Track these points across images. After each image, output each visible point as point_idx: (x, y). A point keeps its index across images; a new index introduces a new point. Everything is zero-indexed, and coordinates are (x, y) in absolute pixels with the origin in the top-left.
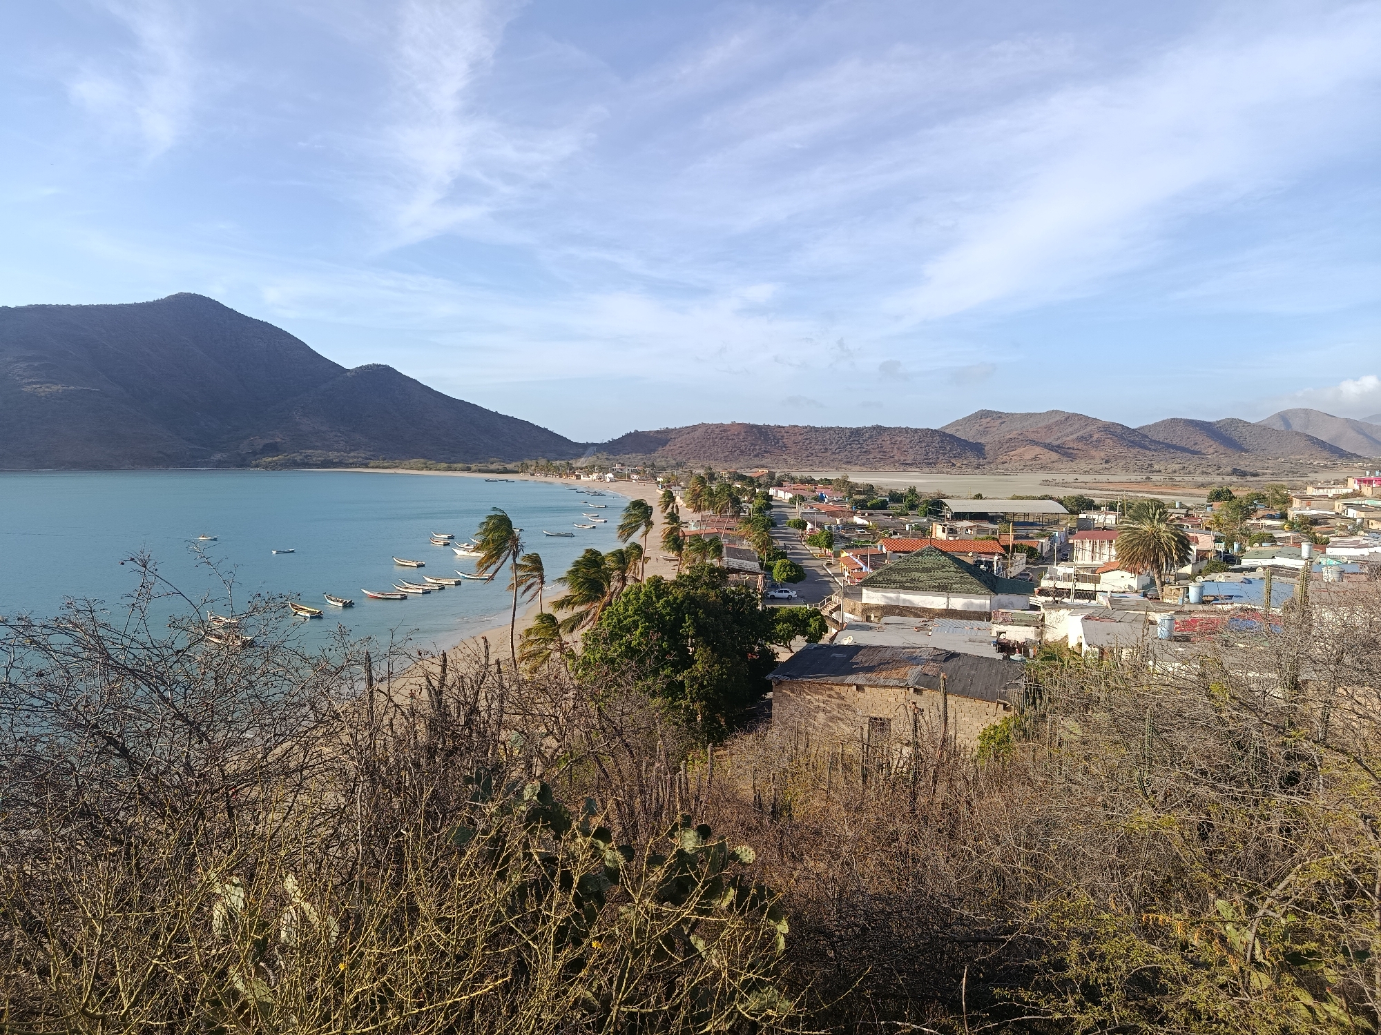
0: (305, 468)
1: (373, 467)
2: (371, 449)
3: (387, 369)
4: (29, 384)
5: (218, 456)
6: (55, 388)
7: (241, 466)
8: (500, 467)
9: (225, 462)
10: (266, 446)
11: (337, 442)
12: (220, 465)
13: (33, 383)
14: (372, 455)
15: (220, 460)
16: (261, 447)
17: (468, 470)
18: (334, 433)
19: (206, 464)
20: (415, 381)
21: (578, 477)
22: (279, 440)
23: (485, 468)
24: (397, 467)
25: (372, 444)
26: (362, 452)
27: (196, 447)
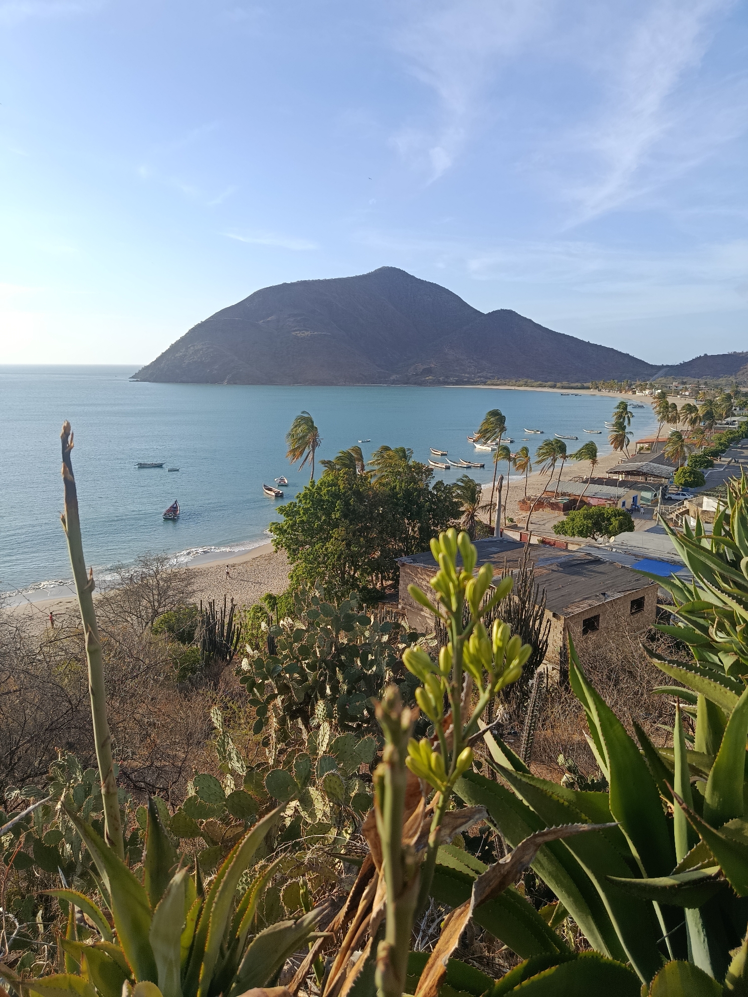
0: (445, 385)
1: (489, 385)
2: (492, 371)
3: (510, 312)
4: (294, 331)
5: (394, 377)
6: (306, 333)
7: (406, 383)
8: (579, 385)
9: (397, 381)
10: (424, 370)
11: (470, 367)
12: (394, 382)
13: (296, 331)
14: (492, 376)
15: (394, 379)
16: (421, 371)
17: (554, 387)
18: (469, 361)
19: (385, 383)
20: (530, 320)
21: (634, 393)
22: (433, 366)
23: (567, 385)
24: (505, 384)
25: (493, 368)
26: (484, 374)
27: (382, 371)
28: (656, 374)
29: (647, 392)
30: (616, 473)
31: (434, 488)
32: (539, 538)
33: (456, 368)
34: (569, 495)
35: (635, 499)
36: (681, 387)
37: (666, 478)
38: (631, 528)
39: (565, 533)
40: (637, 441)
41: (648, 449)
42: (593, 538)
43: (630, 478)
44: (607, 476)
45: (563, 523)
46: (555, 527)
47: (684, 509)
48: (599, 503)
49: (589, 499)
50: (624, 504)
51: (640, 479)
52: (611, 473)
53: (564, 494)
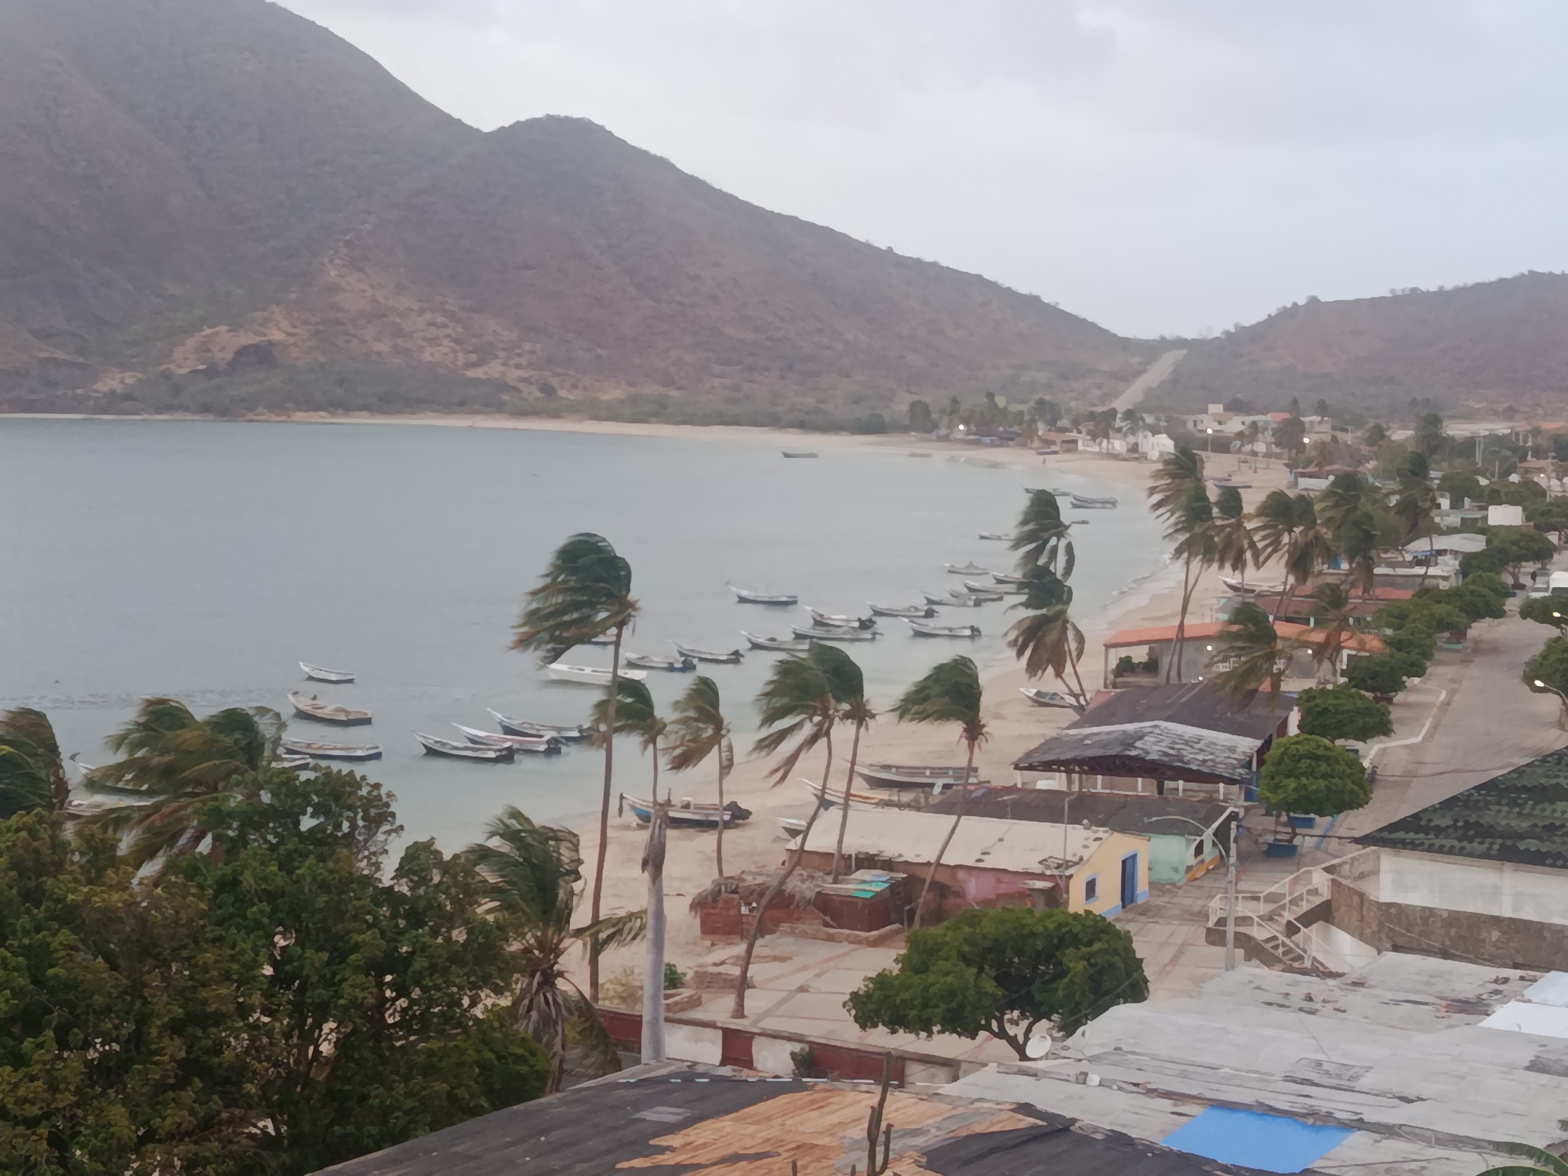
1: (514, 414)
2: (524, 361)
3: (584, 130)
5: (112, 382)
7: (168, 408)
9: (127, 397)
10: (242, 352)
11: (434, 341)
12: (115, 404)
14: (523, 380)
15: (113, 392)
16: (229, 355)
17: (768, 421)
18: (428, 316)
19: (75, 405)
20: (664, 162)
22: (277, 336)
25: (528, 346)
26: (493, 369)
27: (60, 355)
28: (1139, 373)
29: (1119, 445)
30: (1048, 766)
31: (400, 873)
32: (797, 1047)
33: (379, 347)
34: (888, 865)
35: (1128, 867)
36: (1235, 424)
37: (1230, 781)
38: (1136, 991)
39: (896, 1022)
40: (1109, 636)
41: (1151, 666)
42: (1002, 1034)
43: (1099, 784)
44: (1019, 778)
45: (882, 981)
46: (855, 996)
47: (1317, 901)
48: (1003, 889)
49: (961, 875)
50: (1091, 888)
51: (1141, 787)
52: (1031, 768)
53: (868, 861)
